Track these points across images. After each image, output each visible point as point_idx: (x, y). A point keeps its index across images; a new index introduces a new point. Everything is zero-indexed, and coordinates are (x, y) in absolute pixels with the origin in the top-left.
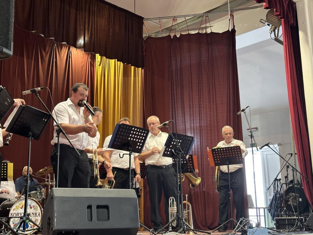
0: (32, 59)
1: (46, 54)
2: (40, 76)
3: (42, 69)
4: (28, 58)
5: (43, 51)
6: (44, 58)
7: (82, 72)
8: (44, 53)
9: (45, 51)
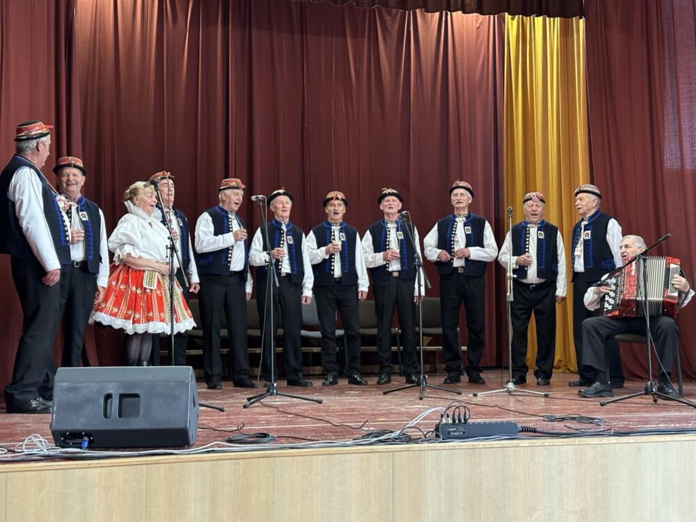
0: (363, 37)
1: (393, 19)
2: (382, 68)
3: (386, 51)
4: (354, 36)
5: (385, 14)
6: (389, 27)
7: (477, 39)
8: (388, 18)
9: (390, 14)
